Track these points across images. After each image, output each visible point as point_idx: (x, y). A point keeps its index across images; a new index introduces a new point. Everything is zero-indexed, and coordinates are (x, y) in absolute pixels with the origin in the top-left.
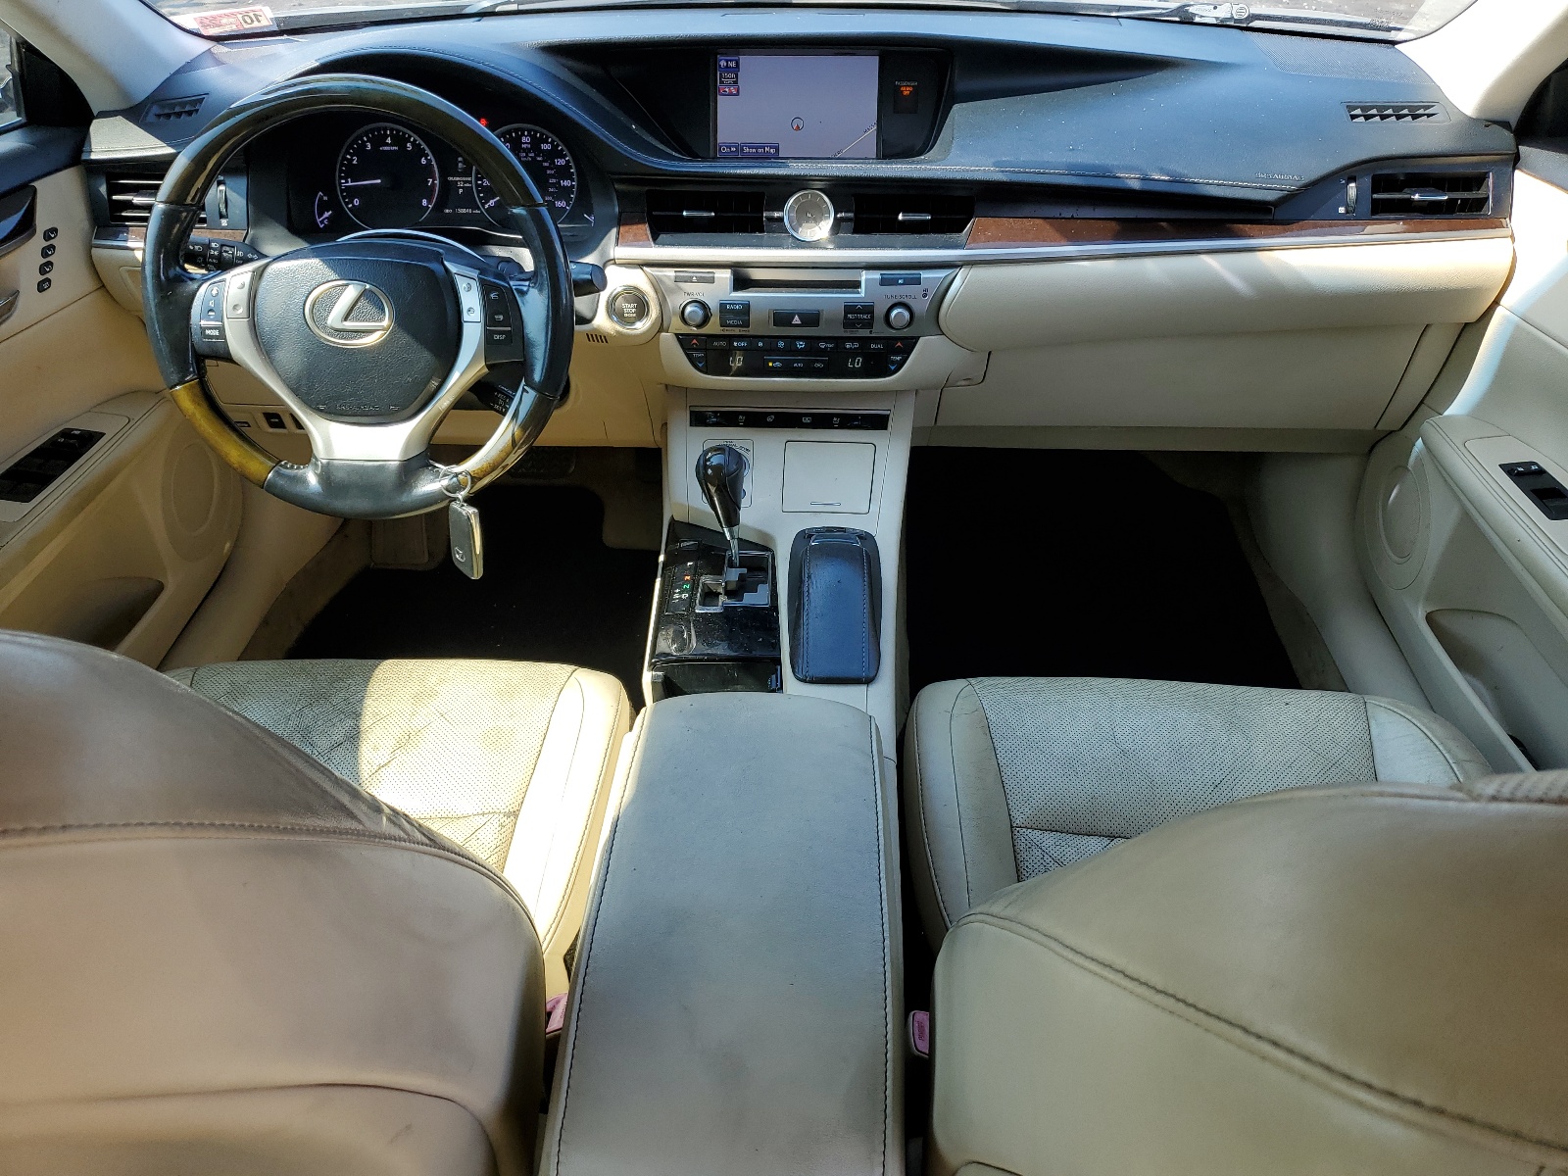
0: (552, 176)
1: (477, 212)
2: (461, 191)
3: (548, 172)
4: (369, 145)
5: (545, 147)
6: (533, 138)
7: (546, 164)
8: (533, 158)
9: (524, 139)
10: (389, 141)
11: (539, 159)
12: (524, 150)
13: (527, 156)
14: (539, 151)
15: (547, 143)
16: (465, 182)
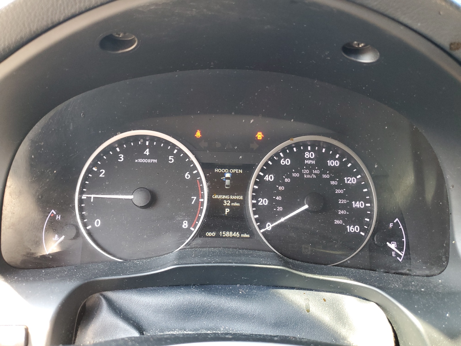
0: (341, 196)
1: (246, 235)
2: (227, 211)
3: (338, 191)
4: (122, 156)
5: (333, 163)
6: (318, 153)
7: (333, 183)
8: (319, 176)
9: (307, 155)
10: (147, 152)
11: (324, 176)
12: (308, 166)
13: (311, 173)
14: (325, 168)
15: (335, 159)
16: (233, 201)
